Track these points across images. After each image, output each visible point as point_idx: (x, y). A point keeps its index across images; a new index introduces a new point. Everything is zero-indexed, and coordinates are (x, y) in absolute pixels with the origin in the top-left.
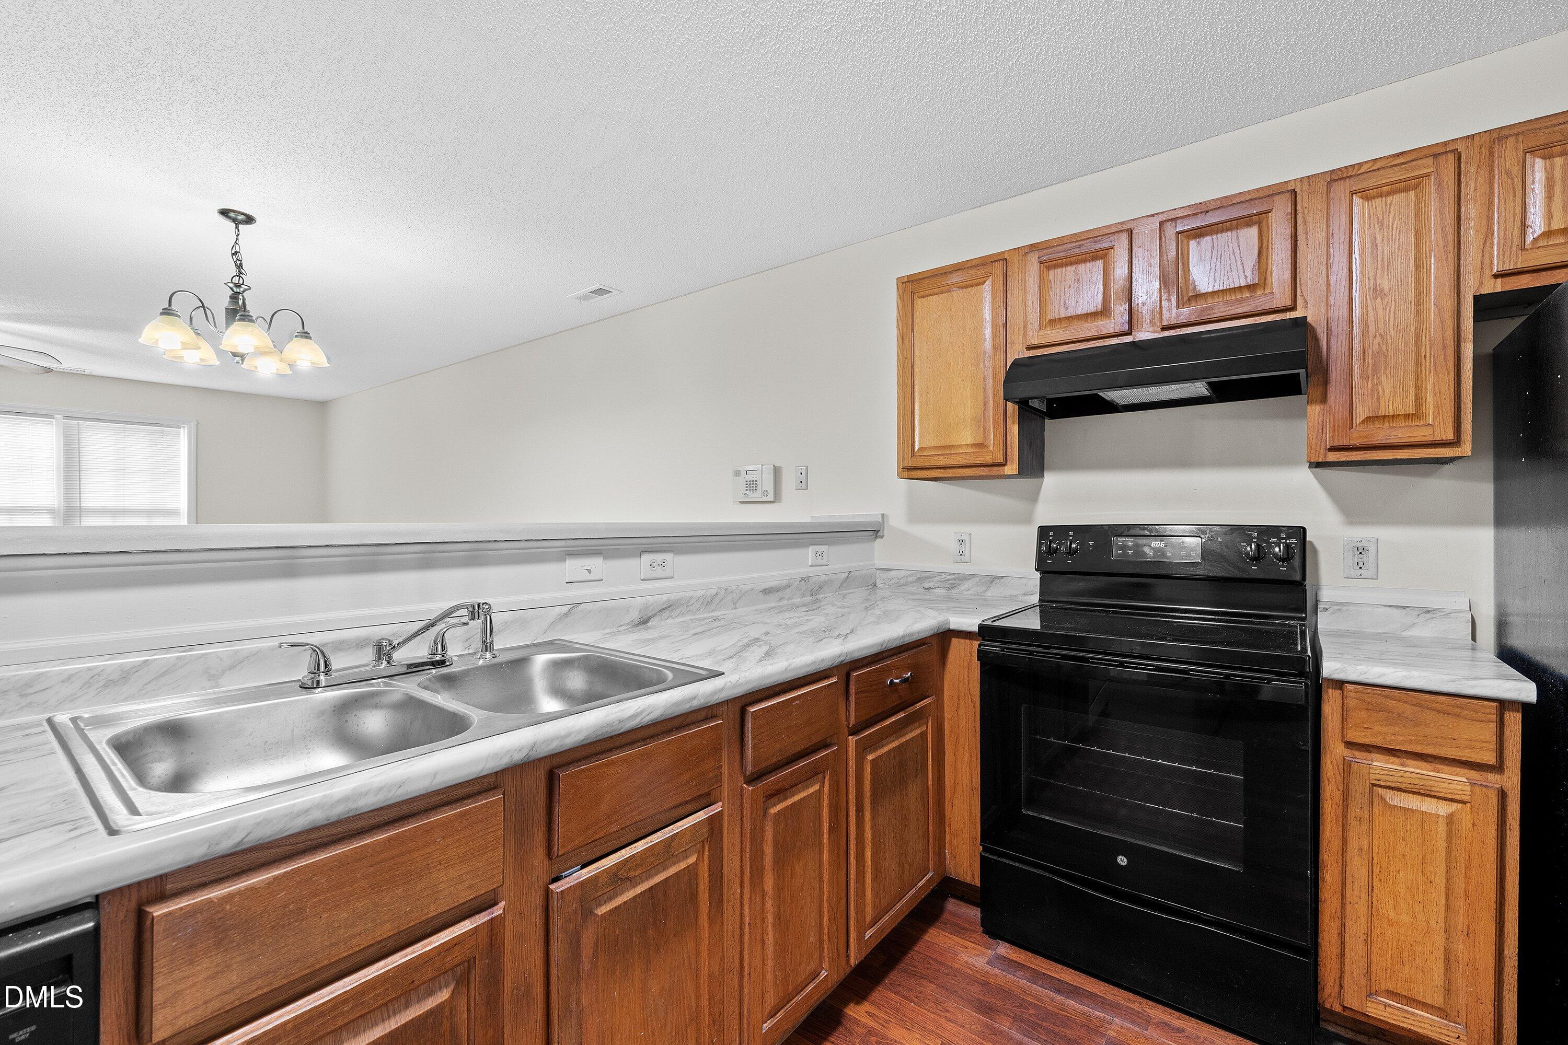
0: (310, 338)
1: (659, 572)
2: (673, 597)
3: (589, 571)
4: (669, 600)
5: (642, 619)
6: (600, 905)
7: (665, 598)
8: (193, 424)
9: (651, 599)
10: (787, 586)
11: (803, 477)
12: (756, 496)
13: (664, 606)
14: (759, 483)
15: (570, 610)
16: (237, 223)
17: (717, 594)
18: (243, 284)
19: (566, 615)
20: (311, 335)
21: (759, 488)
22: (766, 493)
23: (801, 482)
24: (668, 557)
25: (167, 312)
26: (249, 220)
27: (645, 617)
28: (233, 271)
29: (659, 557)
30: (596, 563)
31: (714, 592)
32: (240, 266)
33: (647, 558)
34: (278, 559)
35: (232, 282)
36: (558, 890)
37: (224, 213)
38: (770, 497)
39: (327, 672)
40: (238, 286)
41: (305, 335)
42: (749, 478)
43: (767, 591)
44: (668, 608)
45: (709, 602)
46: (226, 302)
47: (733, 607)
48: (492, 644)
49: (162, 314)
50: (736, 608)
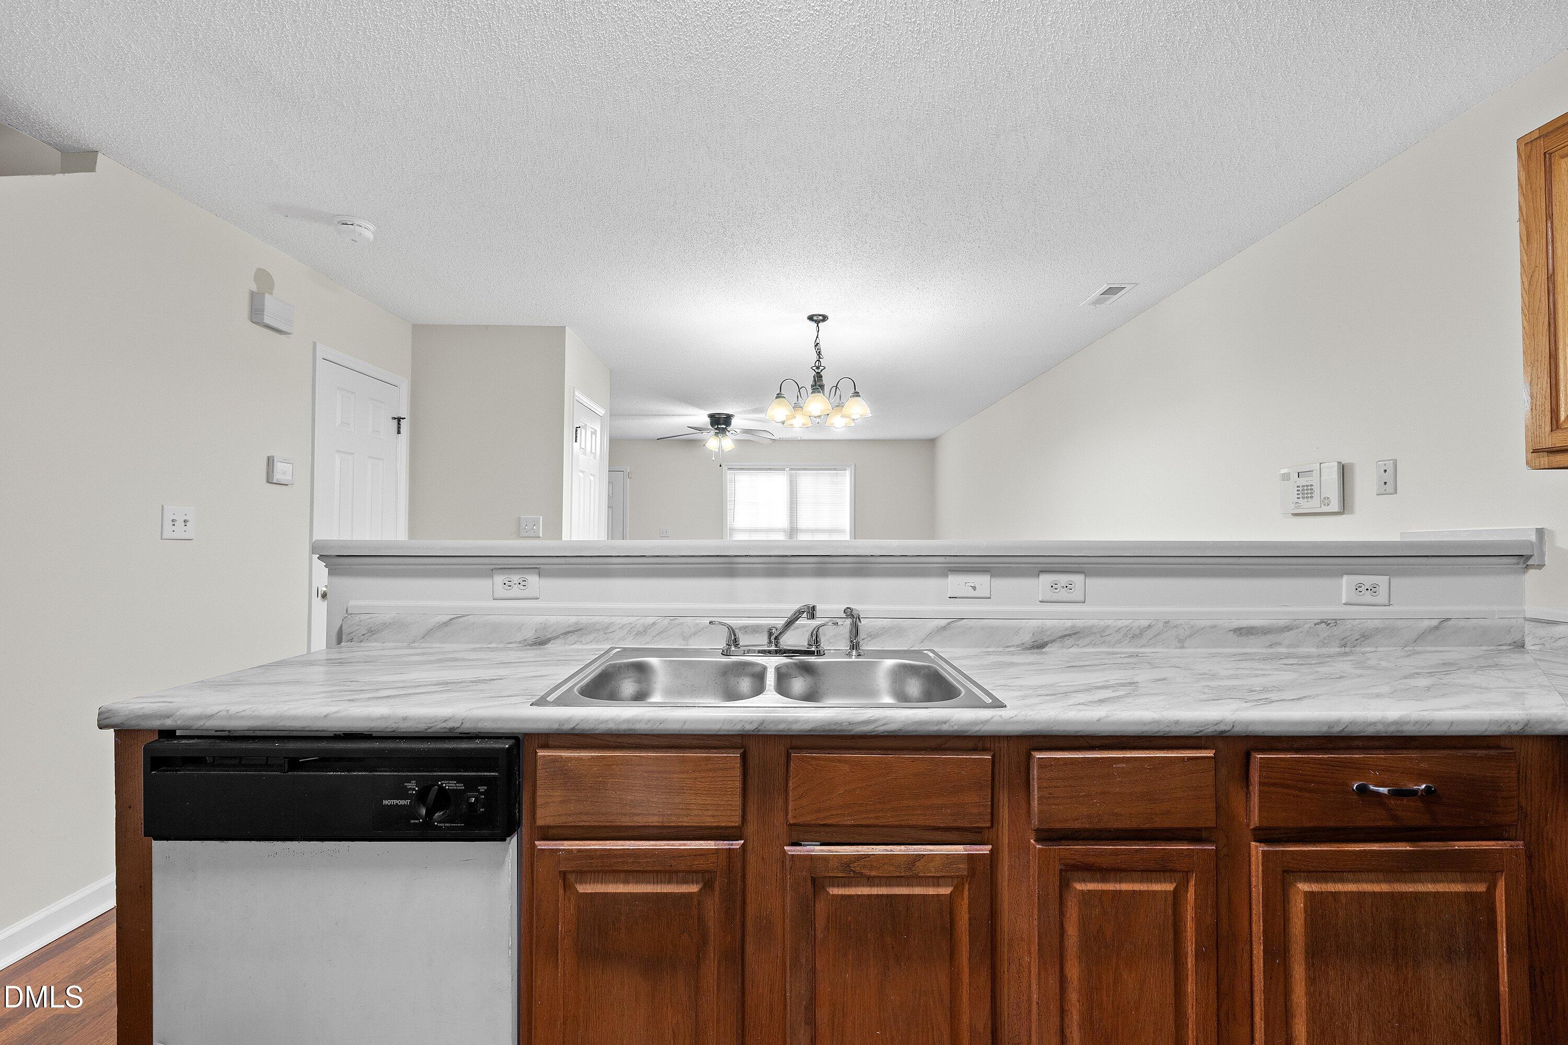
0: (859, 396)
1: (1063, 595)
2: (1080, 623)
3: (974, 588)
4: (1073, 627)
5: (1036, 644)
6: (833, 886)
7: (1069, 623)
8: (853, 467)
9: (1049, 623)
10: (1288, 628)
11: (1388, 477)
12: (1312, 505)
13: (1067, 632)
14: (1316, 489)
15: (949, 624)
16: (818, 322)
17: (1149, 626)
18: (820, 366)
19: (944, 628)
20: (860, 394)
21: (1316, 494)
22: (1326, 501)
23: (1385, 483)
24: (1078, 579)
25: (779, 396)
26: (825, 318)
27: (1040, 642)
28: (815, 357)
29: (1063, 579)
30: (982, 581)
31: (1145, 623)
32: (819, 354)
33: (1046, 579)
34: (723, 564)
35: (815, 366)
36: (789, 853)
37: (811, 318)
38: (1335, 506)
39: (736, 645)
40: (818, 368)
41: (856, 394)
42: (1302, 481)
43: (1241, 632)
44: (1072, 635)
45: (1136, 635)
46: (811, 382)
47: (1179, 645)
48: (858, 644)
49: (776, 398)
50: (1183, 647)
